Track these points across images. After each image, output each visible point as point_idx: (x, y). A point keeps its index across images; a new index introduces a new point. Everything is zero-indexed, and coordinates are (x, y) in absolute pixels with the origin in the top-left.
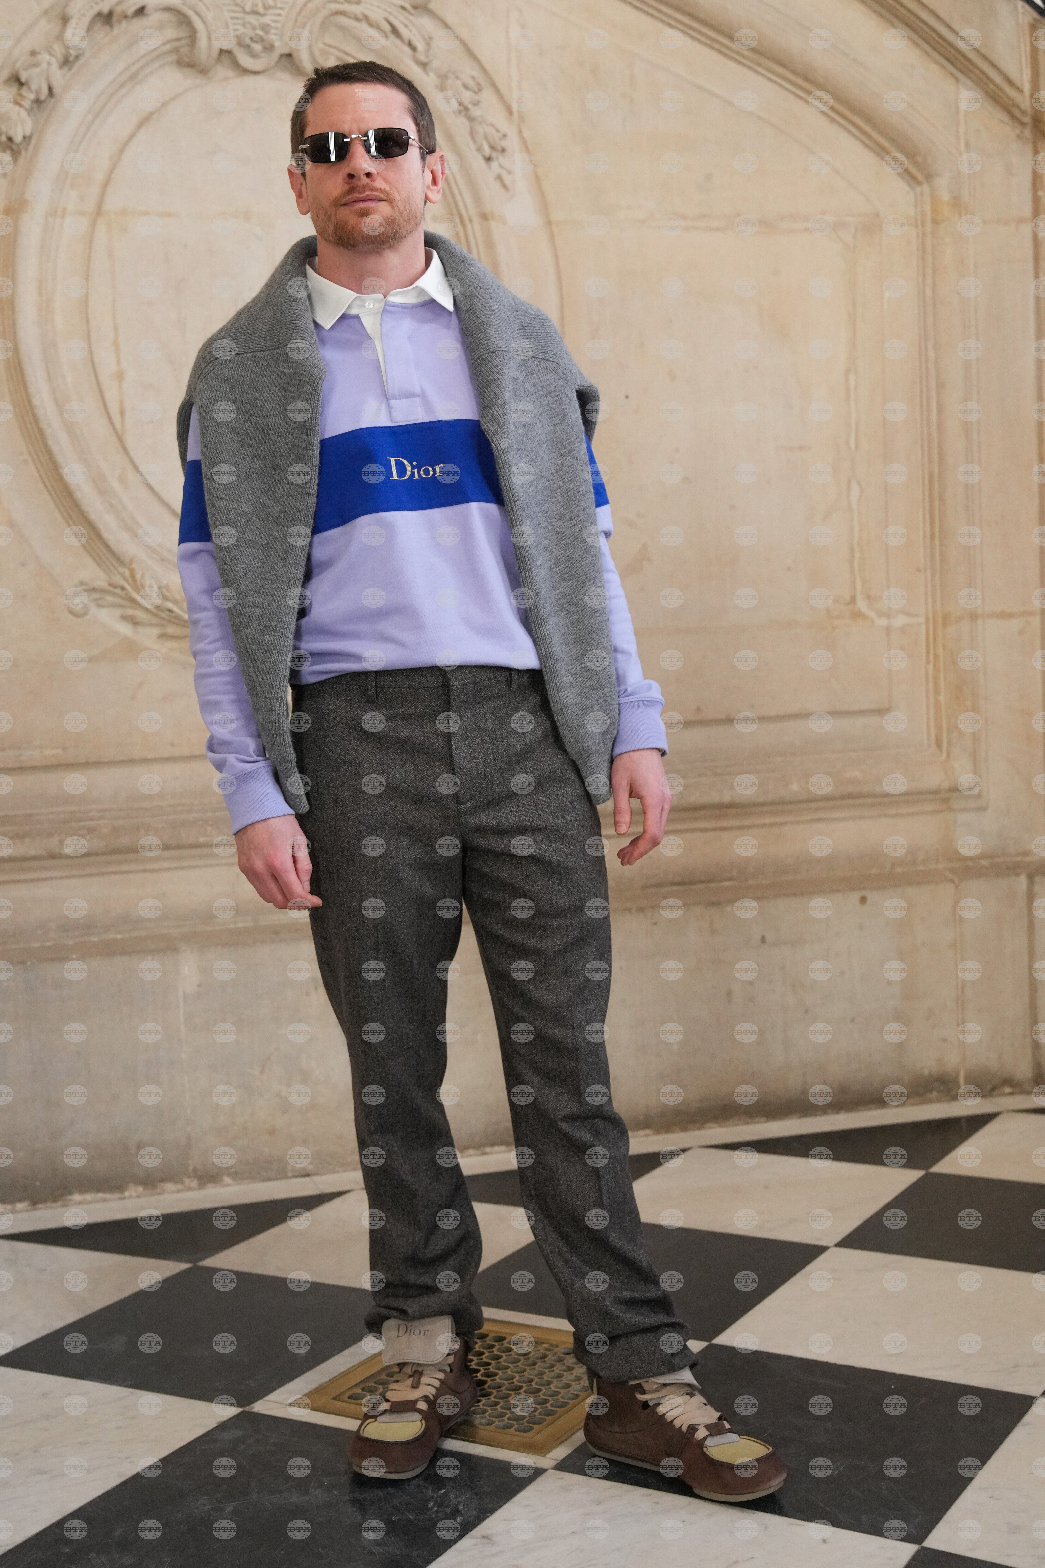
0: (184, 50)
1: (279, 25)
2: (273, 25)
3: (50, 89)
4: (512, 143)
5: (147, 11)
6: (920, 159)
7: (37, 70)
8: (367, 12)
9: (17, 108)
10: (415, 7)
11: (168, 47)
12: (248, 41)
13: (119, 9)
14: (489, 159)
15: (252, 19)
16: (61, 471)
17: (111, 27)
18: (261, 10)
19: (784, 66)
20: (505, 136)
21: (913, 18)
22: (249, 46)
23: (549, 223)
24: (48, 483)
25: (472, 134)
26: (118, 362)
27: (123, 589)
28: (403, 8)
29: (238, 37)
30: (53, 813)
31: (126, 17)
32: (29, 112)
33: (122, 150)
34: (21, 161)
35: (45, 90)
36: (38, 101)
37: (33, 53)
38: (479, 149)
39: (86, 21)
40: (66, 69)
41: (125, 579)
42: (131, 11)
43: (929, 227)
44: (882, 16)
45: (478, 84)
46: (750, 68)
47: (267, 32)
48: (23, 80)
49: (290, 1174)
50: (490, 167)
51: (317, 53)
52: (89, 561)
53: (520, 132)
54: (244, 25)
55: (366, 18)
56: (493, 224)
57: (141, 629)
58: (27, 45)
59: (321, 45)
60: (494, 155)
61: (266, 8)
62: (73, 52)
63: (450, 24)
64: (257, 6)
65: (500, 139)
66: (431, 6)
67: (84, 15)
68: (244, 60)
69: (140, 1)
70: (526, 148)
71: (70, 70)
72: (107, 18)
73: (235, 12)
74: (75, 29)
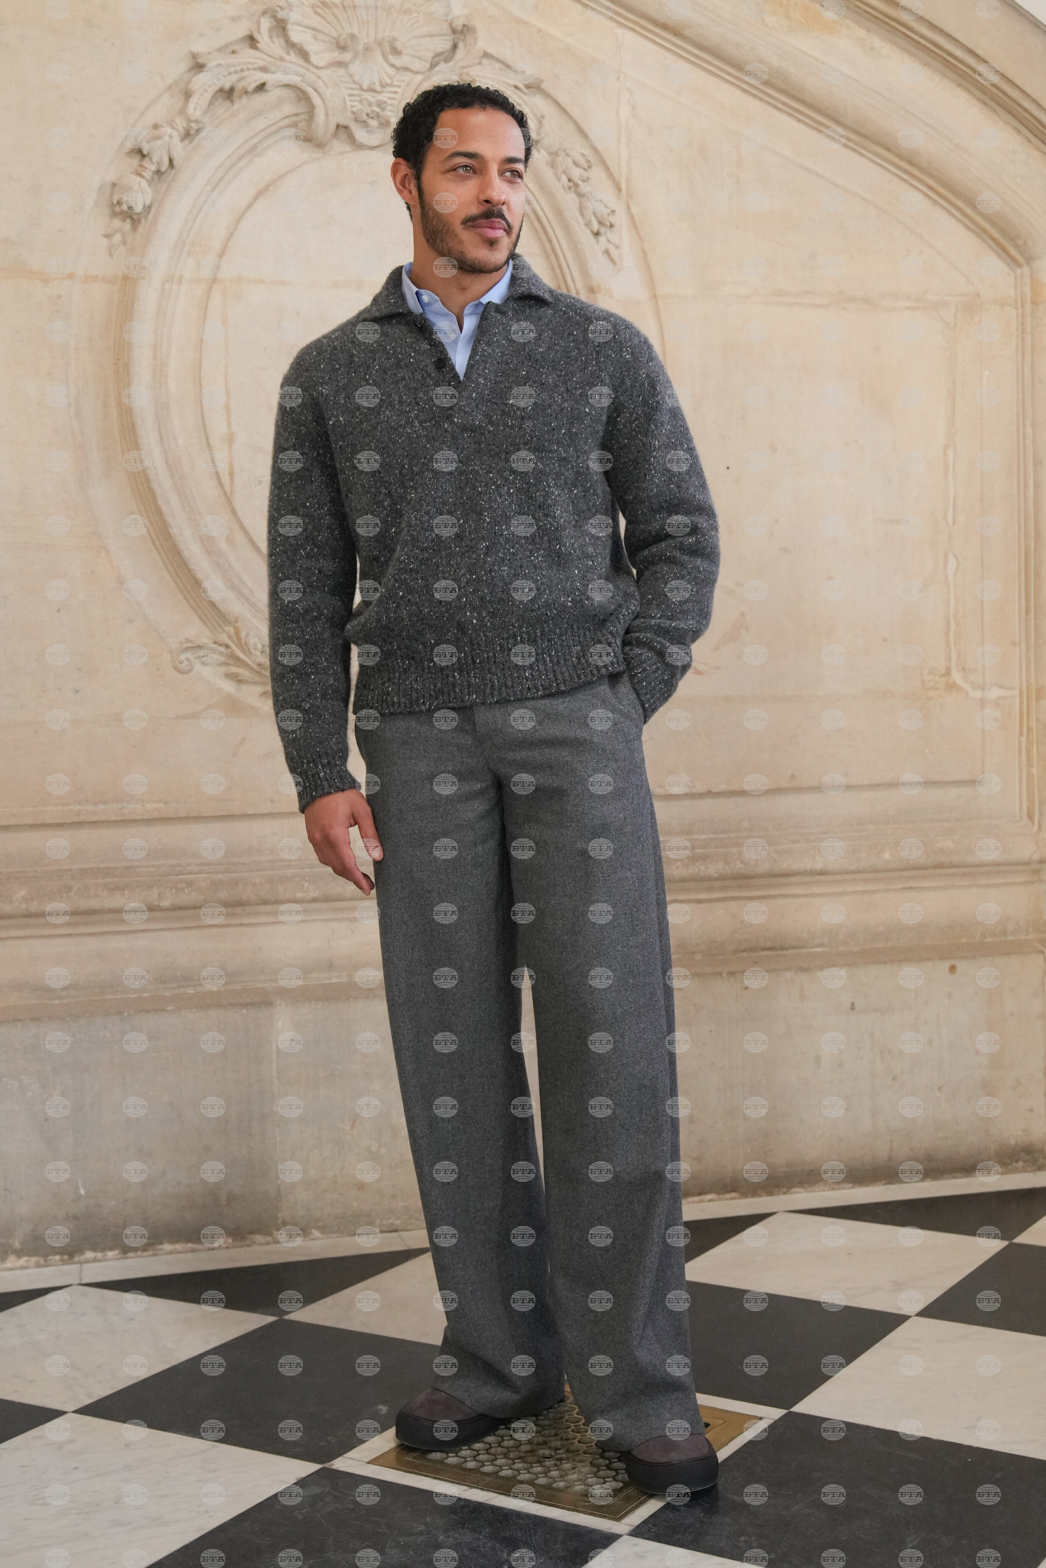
0: (302, 125)
1: (395, 102)
2: (389, 102)
3: (171, 161)
4: (621, 219)
5: (267, 87)
6: (1020, 242)
7: (159, 142)
9: (138, 179)
10: (528, 87)
11: (286, 121)
12: (364, 117)
13: (240, 86)
14: (597, 234)
15: (369, 96)
16: (170, 530)
17: (232, 102)
18: (378, 87)
19: (889, 150)
20: (613, 212)
21: (1015, 106)
22: (365, 122)
23: (654, 296)
24: (157, 542)
25: (581, 209)
26: (229, 425)
27: (227, 646)
28: (516, 87)
29: (354, 113)
30: (153, 866)
31: (246, 93)
32: (150, 182)
33: (239, 221)
34: (140, 229)
35: (166, 162)
36: (158, 172)
37: (156, 126)
38: (588, 224)
39: (208, 96)
40: (187, 142)
41: (230, 637)
42: (251, 87)
43: (1028, 307)
44: (985, 103)
45: (589, 162)
46: (855, 151)
47: (383, 109)
48: (145, 152)
49: (379, 1228)
50: (598, 242)
52: (195, 619)
53: (628, 208)
54: (361, 102)
56: (600, 297)
57: (244, 687)
58: (150, 118)
60: (602, 230)
61: (382, 86)
62: (194, 126)
63: (562, 103)
64: (374, 84)
65: (609, 215)
66: (543, 86)
67: (206, 91)
68: (360, 135)
69: (261, 77)
70: (634, 223)
71: (190, 142)
72: (228, 94)
73: (352, 89)
74: (197, 104)
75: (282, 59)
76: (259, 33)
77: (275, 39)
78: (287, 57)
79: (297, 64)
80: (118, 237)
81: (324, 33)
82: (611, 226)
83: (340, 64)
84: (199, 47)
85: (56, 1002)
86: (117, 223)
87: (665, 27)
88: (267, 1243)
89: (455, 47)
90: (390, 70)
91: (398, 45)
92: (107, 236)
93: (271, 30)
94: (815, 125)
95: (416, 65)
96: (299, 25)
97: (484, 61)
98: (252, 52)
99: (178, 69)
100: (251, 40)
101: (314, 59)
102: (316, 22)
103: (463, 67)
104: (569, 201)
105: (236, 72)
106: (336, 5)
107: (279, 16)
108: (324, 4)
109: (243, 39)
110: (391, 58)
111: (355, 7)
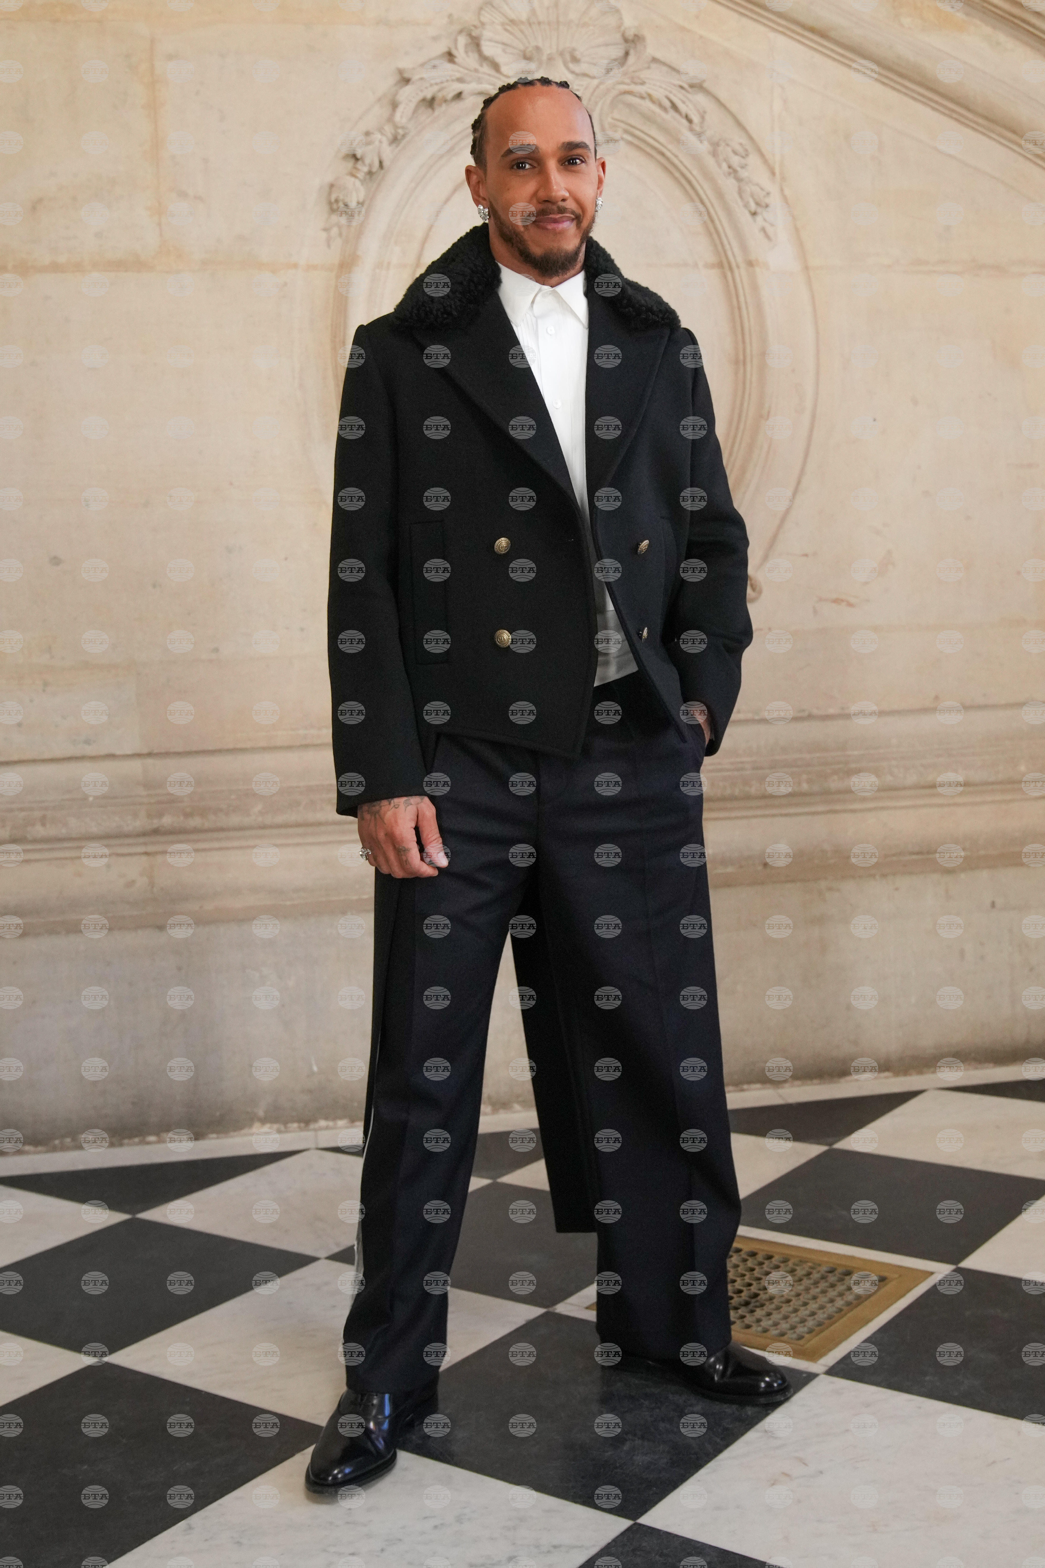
3: (381, 163)
4: (775, 200)
5: (463, 95)
7: (370, 147)
8: (650, 92)
9: (353, 179)
10: (691, 86)
13: (440, 95)
14: (754, 214)
17: (433, 109)
20: (768, 194)
23: (806, 268)
25: (740, 192)
28: (681, 87)
31: (446, 101)
32: (363, 182)
34: (355, 223)
35: (377, 164)
36: (370, 173)
37: (367, 134)
38: (746, 206)
39: (412, 105)
40: (394, 145)
42: (450, 96)
45: (746, 150)
46: (984, 134)
48: (359, 156)
50: (755, 221)
51: (606, 126)
53: (782, 190)
55: (650, 97)
56: (758, 270)
58: (363, 127)
59: (610, 120)
60: (759, 210)
62: (401, 131)
63: (722, 100)
65: (765, 197)
66: (705, 85)
67: (411, 101)
69: (458, 87)
70: (787, 204)
71: (397, 146)
72: (430, 103)
74: (403, 113)
75: (476, 71)
76: (456, 48)
77: (470, 54)
78: (481, 69)
79: (489, 75)
80: (335, 231)
81: (513, 47)
82: (767, 206)
84: (405, 63)
85: (288, 903)
86: (335, 218)
87: (812, 30)
89: (627, 54)
91: (577, 54)
92: (326, 230)
93: (466, 46)
94: (947, 112)
95: (594, 71)
96: (490, 40)
97: (653, 66)
98: (449, 66)
99: (386, 83)
100: (450, 56)
101: (504, 69)
102: (506, 37)
103: (634, 72)
104: (729, 185)
105: (437, 84)
106: (522, 23)
107: (474, 34)
108: (512, 22)
109: (442, 56)
110: (571, 66)
111: (539, 23)
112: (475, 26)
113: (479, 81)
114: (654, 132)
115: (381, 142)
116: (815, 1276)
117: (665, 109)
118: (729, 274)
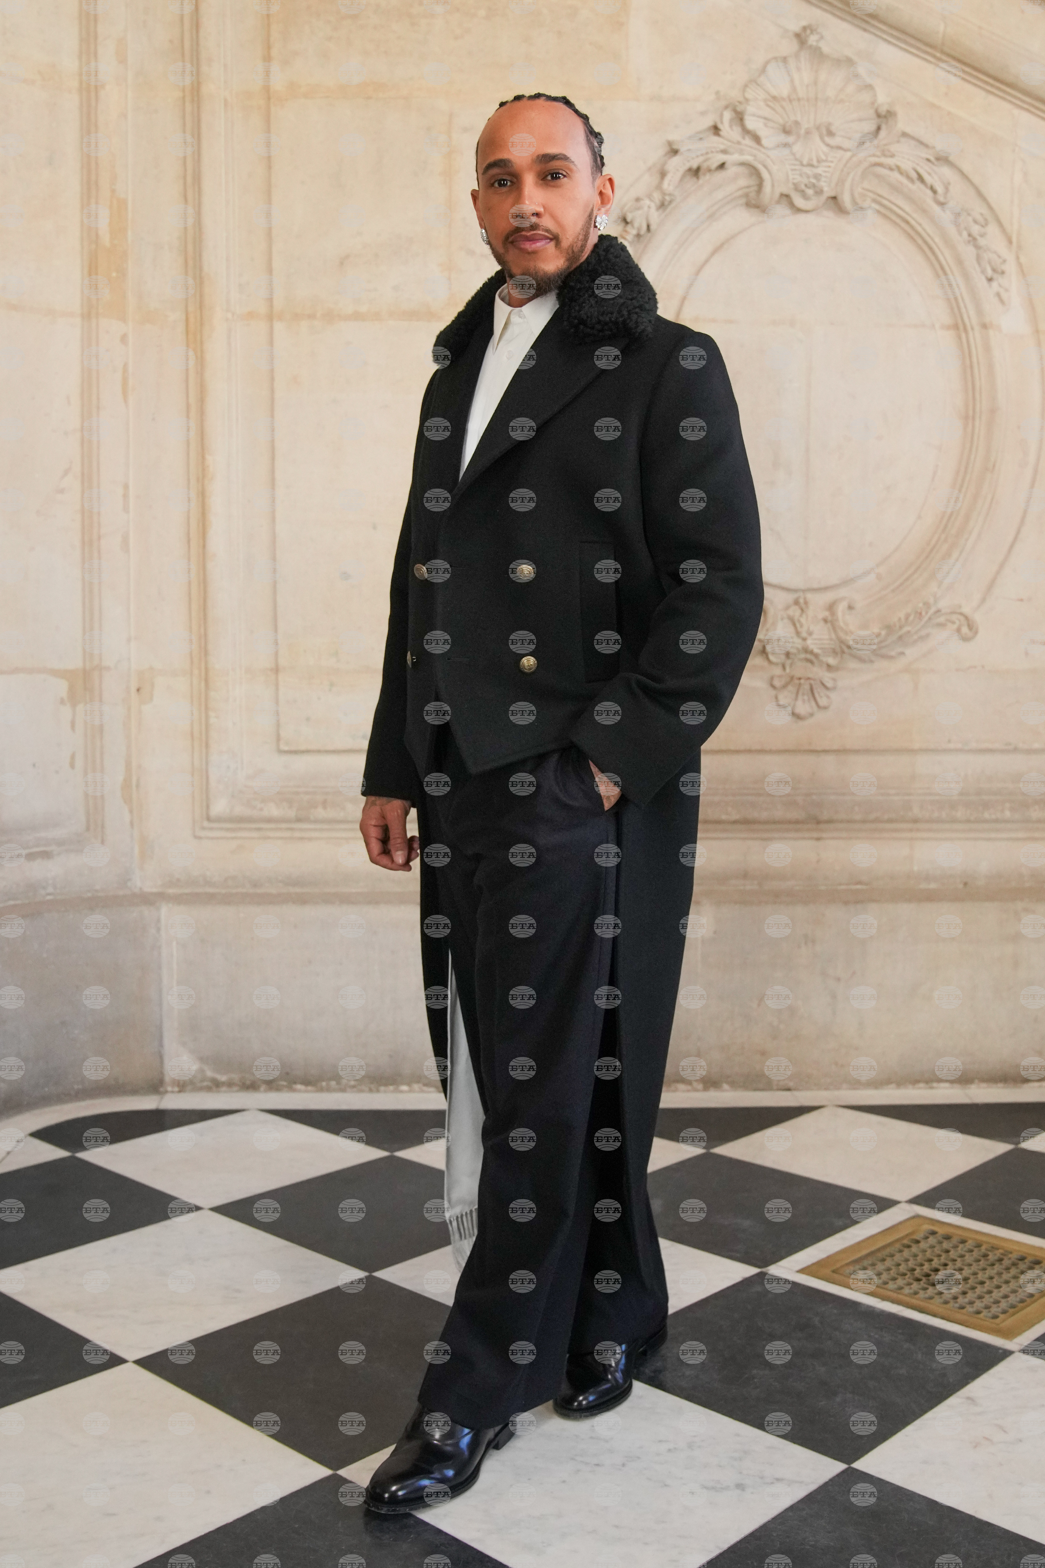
0: (753, 195)
1: (828, 175)
2: (824, 174)
3: (648, 226)
4: (1011, 267)
5: (726, 165)
7: (640, 212)
8: (899, 164)
10: (938, 159)
11: (740, 193)
12: (803, 187)
13: (705, 166)
14: (990, 280)
15: (807, 170)
17: (698, 178)
18: (815, 163)
20: (1005, 261)
22: (803, 191)
23: (1037, 331)
25: (978, 258)
28: (928, 160)
29: (794, 184)
31: (710, 170)
33: (698, 272)
35: (645, 227)
36: (638, 236)
37: (638, 200)
38: (983, 272)
39: (679, 175)
40: (661, 211)
42: (714, 166)
45: (986, 220)
47: (819, 180)
48: (629, 220)
49: (775, 1087)
50: (990, 286)
51: (856, 196)
53: (1018, 258)
54: (801, 175)
55: (899, 169)
56: (991, 332)
58: (634, 194)
59: (860, 190)
60: (995, 276)
61: (818, 161)
62: (668, 198)
63: (965, 172)
64: (812, 160)
65: (1001, 264)
66: (951, 158)
67: (678, 170)
68: (799, 202)
69: (721, 158)
70: (1022, 271)
71: (664, 212)
72: (696, 172)
73: (795, 165)
74: (670, 181)
75: (739, 143)
76: (722, 123)
77: (734, 128)
78: (743, 142)
79: (751, 147)
81: (774, 122)
83: (786, 145)
84: (674, 136)
88: (688, 1091)
89: (879, 128)
90: (825, 149)
91: (833, 128)
93: (731, 120)
95: (847, 144)
96: (754, 115)
97: (903, 140)
98: (716, 138)
99: (656, 154)
100: (716, 130)
101: (764, 142)
102: (767, 112)
103: (885, 145)
104: (968, 252)
105: (702, 155)
106: (783, 99)
107: (739, 109)
108: (774, 98)
109: (709, 129)
110: (827, 139)
111: (799, 100)
112: (740, 103)
113: (741, 152)
114: (901, 202)
115: (649, 207)
116: (1006, 1262)
117: (912, 180)
118: (963, 335)
